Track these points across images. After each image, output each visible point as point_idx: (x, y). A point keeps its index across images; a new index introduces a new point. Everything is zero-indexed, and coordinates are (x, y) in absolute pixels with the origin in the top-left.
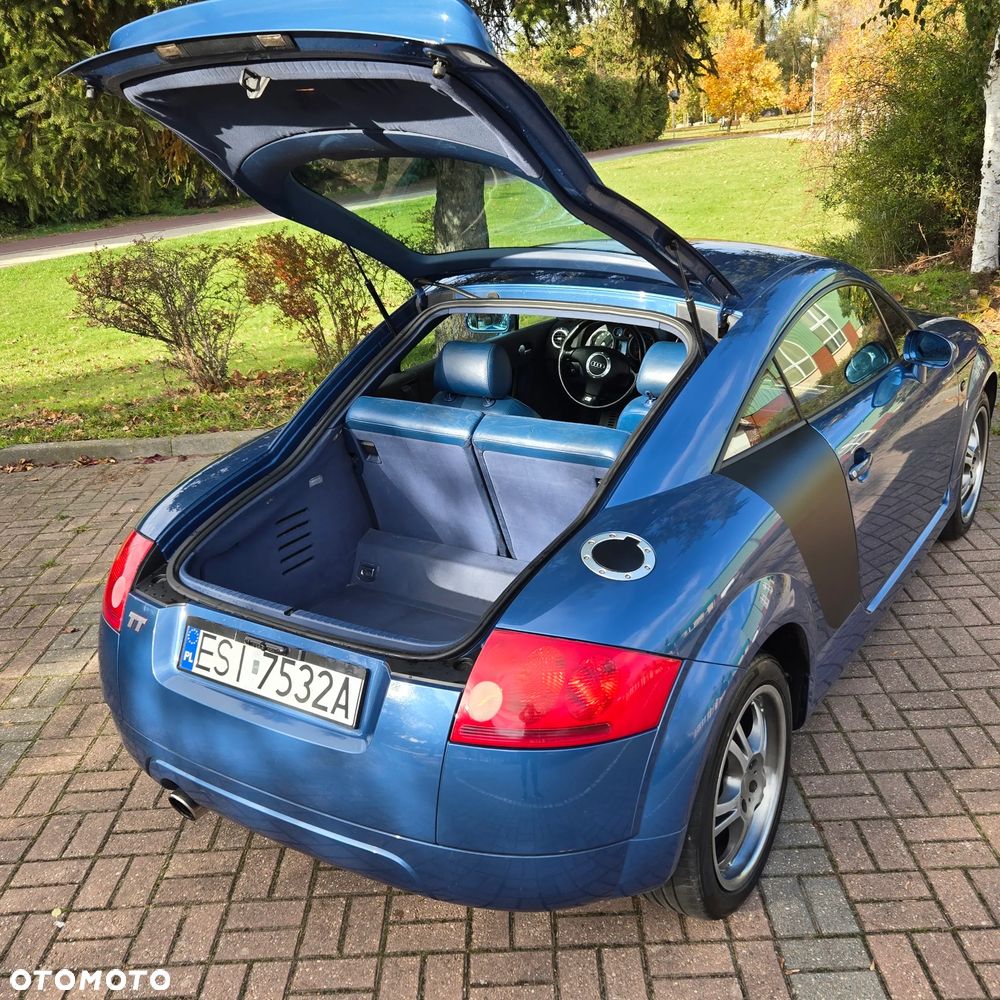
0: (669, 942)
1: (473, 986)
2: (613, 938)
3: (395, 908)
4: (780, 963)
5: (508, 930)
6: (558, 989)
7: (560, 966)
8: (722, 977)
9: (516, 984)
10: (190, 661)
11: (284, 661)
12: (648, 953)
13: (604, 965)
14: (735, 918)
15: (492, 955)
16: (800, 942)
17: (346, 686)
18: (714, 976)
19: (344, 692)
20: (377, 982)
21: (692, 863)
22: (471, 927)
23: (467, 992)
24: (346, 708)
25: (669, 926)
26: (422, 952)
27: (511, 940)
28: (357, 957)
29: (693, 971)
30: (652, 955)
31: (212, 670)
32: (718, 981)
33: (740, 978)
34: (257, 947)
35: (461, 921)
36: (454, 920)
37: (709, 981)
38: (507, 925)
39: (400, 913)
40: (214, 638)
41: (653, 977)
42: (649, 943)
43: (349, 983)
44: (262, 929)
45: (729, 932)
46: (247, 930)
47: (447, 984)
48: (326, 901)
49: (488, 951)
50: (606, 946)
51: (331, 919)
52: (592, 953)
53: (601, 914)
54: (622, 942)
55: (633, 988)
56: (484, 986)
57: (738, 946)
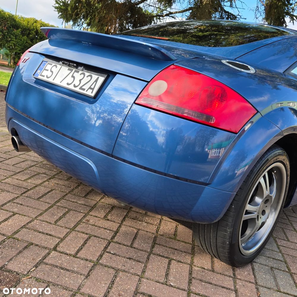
0: (204, 269)
1: (107, 252)
2: (178, 258)
3: (87, 218)
4: (257, 294)
5: (132, 240)
6: (146, 266)
7: (150, 259)
8: (227, 289)
9: (128, 258)
10: (39, 74)
11: (75, 71)
12: (193, 269)
13: (171, 266)
14: (238, 271)
15: (121, 246)
16: (269, 290)
17: (96, 81)
18: (223, 287)
19: (95, 83)
20: (65, 237)
21: (230, 220)
22: (116, 234)
23: (103, 253)
24: (93, 89)
25: (206, 263)
26: (90, 234)
27: (132, 244)
28: (62, 227)
29: (213, 282)
30: (195, 270)
31: (45, 77)
32: (225, 290)
33: (236, 293)
34: (21, 210)
35: (113, 231)
36: (110, 230)
37: (220, 288)
38: (132, 239)
39: (88, 221)
40: (51, 64)
41: (193, 278)
42: (195, 266)
43: (53, 233)
44: (28, 206)
45: (234, 274)
46: (21, 205)
47: (96, 248)
48: (60, 208)
49: (120, 244)
50: (174, 260)
51: (58, 213)
52: (167, 261)
53: (176, 249)
54: (182, 261)
55: (182, 278)
56: (113, 254)
57: (238, 281)
